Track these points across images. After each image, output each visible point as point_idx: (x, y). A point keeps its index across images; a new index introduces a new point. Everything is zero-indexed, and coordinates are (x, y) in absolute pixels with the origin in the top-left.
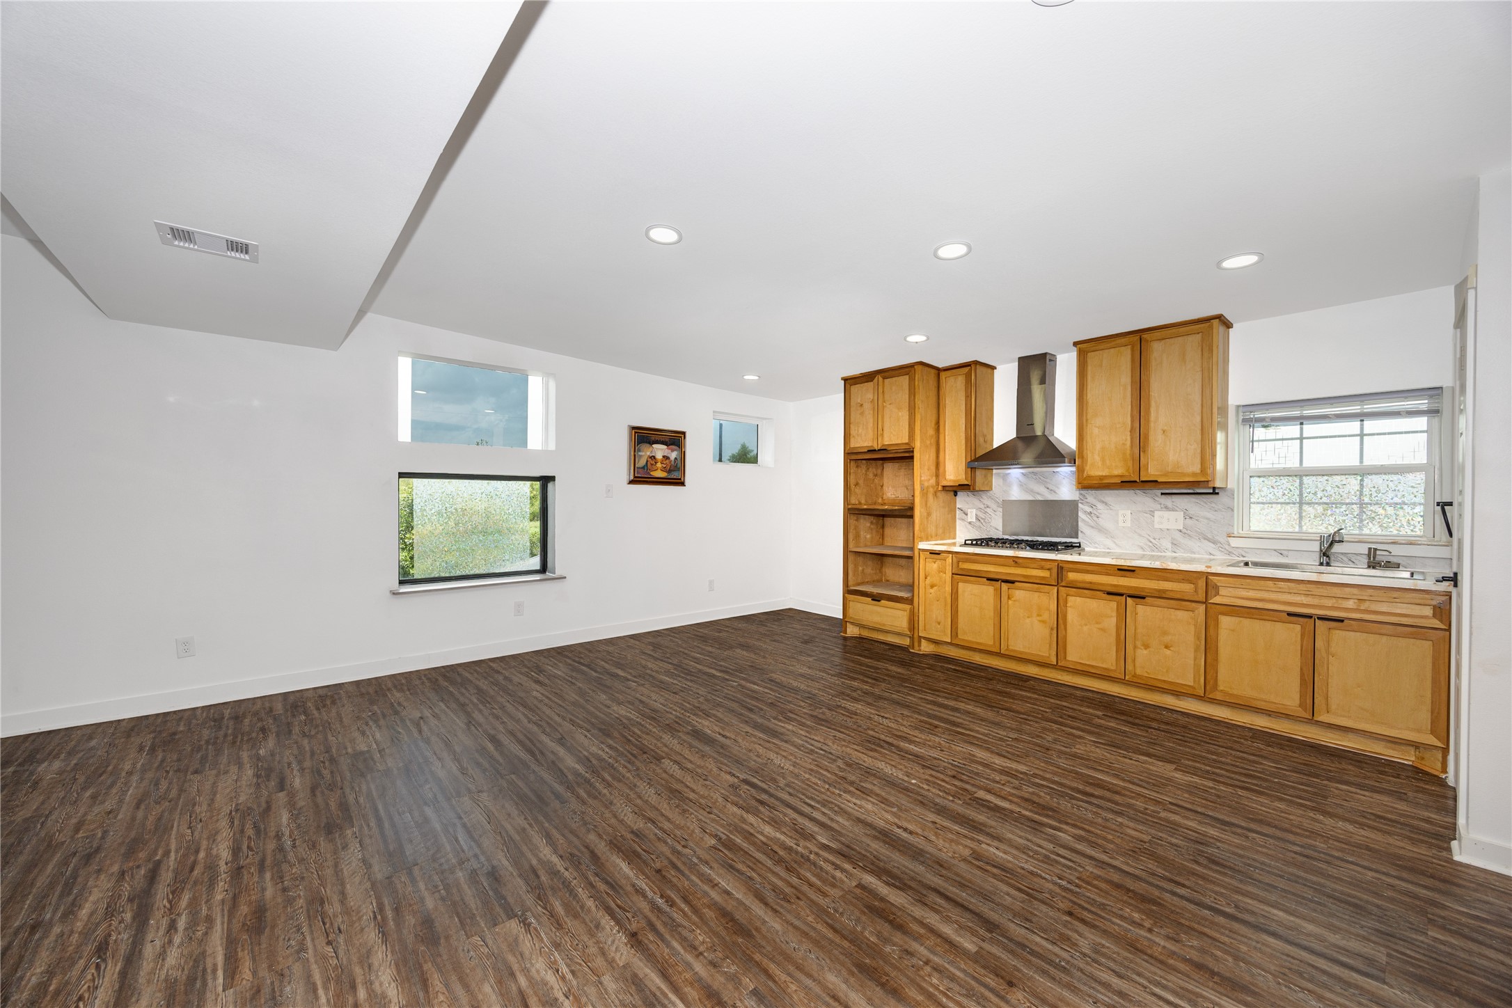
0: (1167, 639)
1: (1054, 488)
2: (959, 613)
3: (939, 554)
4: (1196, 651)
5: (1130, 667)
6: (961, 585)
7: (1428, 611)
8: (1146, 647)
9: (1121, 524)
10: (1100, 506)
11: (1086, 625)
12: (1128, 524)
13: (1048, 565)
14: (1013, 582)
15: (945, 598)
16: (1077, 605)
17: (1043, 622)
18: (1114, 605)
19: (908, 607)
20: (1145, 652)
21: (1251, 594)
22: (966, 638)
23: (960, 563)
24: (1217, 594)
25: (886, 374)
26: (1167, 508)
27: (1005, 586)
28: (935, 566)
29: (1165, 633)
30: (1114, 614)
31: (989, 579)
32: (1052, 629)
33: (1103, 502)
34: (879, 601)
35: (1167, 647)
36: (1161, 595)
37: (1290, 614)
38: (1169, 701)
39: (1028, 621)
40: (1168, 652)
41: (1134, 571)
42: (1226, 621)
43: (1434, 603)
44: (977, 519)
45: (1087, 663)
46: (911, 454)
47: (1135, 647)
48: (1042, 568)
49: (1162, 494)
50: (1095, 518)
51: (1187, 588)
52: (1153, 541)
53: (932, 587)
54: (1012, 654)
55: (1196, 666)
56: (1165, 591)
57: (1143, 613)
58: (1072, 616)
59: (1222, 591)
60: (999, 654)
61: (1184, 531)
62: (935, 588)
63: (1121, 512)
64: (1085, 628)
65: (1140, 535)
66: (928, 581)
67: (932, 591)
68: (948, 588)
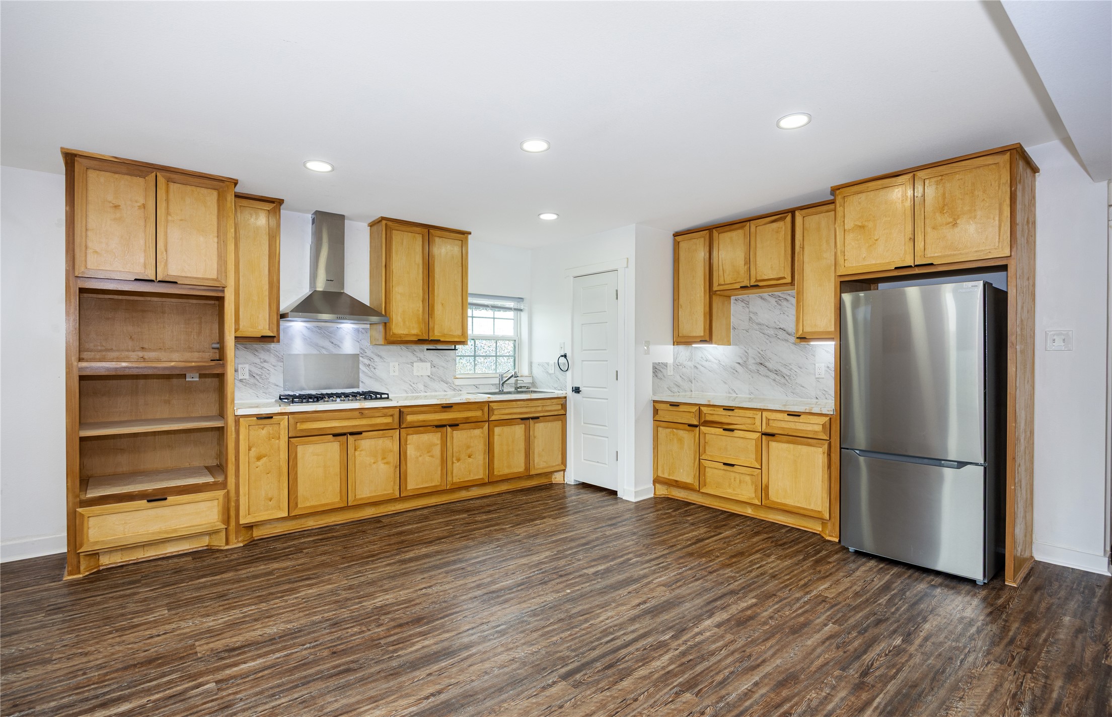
0: (469, 451)
1: (338, 343)
2: (299, 479)
3: (272, 417)
4: (484, 454)
5: (449, 479)
6: (300, 449)
7: (560, 407)
8: (458, 460)
9: (392, 373)
10: (376, 359)
11: (420, 456)
12: (397, 374)
13: (391, 412)
14: (360, 433)
15: (280, 468)
16: (416, 443)
17: (387, 463)
18: (439, 435)
19: (220, 494)
20: (458, 464)
21: (507, 411)
22: (308, 505)
23: (298, 424)
24: (493, 414)
25: (173, 176)
26: (421, 360)
27: (351, 439)
28: (264, 432)
29: (468, 447)
30: (439, 442)
31: (335, 435)
32: (396, 467)
33: (379, 356)
34: (166, 499)
35: (469, 457)
36: (467, 421)
37: (522, 419)
38: (464, 494)
39: (374, 466)
40: (470, 460)
41: (452, 407)
42: (497, 430)
43: (562, 403)
44: (251, 375)
45: (422, 486)
46: (220, 294)
47: (453, 463)
48: (385, 416)
49: (427, 349)
50: (373, 369)
51: (478, 413)
52: (413, 385)
53: (259, 458)
54: (360, 502)
55: (484, 463)
56: (467, 418)
57: (459, 437)
58: (411, 451)
59: (496, 412)
60: (347, 508)
61: (431, 376)
62: (265, 459)
63: (391, 364)
64: (420, 459)
65: (404, 381)
66: (253, 452)
67: (259, 463)
68: (284, 455)
